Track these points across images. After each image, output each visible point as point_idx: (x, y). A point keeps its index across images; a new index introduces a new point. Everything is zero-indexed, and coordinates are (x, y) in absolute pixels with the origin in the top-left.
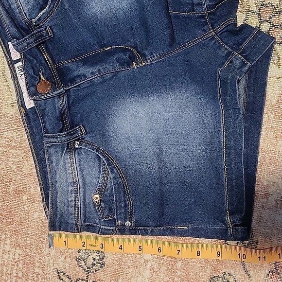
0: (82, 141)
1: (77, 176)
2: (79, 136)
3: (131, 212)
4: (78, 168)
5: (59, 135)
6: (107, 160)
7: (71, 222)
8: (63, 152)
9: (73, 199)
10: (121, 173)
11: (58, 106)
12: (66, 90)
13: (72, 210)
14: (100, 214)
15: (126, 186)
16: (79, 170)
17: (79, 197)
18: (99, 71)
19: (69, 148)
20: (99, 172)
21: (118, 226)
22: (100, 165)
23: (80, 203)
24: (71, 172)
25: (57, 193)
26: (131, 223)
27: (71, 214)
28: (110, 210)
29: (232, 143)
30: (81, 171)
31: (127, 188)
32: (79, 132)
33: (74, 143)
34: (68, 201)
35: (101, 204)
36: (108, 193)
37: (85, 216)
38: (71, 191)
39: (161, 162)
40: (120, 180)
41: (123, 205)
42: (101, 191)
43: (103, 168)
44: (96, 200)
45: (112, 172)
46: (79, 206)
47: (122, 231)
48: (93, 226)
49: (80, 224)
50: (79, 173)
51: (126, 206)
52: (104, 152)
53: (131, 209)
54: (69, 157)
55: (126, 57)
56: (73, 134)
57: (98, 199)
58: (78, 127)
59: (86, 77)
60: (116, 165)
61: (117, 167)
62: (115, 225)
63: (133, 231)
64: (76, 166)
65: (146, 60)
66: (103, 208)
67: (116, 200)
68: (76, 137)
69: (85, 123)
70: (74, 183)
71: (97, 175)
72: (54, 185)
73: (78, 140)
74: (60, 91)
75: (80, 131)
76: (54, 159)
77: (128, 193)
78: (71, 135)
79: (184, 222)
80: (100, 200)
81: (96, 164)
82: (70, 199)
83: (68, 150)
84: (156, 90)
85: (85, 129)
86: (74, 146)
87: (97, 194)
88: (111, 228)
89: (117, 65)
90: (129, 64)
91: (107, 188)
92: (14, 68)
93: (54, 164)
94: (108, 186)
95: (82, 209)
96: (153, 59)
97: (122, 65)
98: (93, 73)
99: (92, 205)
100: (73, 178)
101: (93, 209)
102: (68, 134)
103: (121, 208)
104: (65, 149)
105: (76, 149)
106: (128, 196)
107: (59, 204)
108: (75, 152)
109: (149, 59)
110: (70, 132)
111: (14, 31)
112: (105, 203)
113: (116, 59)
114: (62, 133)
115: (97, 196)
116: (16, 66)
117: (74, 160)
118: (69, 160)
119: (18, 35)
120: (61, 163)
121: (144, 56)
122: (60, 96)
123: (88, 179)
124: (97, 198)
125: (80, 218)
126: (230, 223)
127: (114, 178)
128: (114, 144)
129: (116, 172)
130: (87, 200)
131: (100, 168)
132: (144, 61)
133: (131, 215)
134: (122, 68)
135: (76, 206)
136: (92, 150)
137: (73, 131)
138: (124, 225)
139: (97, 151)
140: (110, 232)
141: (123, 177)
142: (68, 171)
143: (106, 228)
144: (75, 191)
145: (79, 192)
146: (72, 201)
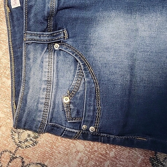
0: (63, 44)
1: (52, 76)
2: (61, 38)
3: (98, 117)
4: (55, 68)
5: (43, 34)
6: (84, 65)
7: (38, 119)
8: (42, 51)
9: (44, 96)
10: (95, 79)
13: (41, 107)
14: (68, 115)
15: (98, 92)
16: (55, 70)
17: (51, 96)
19: (49, 48)
20: (74, 76)
21: (82, 130)
22: (75, 69)
23: (51, 102)
24: (47, 70)
25: (29, 89)
26: (96, 128)
27: (40, 111)
28: (79, 112)
30: (58, 71)
31: (98, 94)
32: (62, 35)
33: (54, 45)
34: (39, 98)
35: (71, 105)
36: (78, 96)
37: (52, 115)
38: (44, 89)
39: (132, 75)
40: (93, 86)
41: (92, 108)
42: (72, 94)
43: (78, 72)
44: (65, 102)
45: (87, 76)
46: (49, 105)
48: (58, 128)
49: (46, 123)
50: (55, 73)
51: (94, 110)
52: (82, 57)
53: (99, 114)
54: (48, 56)
56: (56, 36)
57: (68, 101)
58: (62, 30)
60: (91, 71)
61: (92, 73)
63: (96, 137)
64: (53, 66)
66: (72, 110)
67: (86, 103)
68: (58, 39)
69: (69, 28)
70: (48, 82)
71: (71, 78)
72: (27, 82)
73: (58, 42)
76: (31, 56)
77: (98, 99)
78: (53, 36)
80: (70, 103)
81: (72, 68)
82: (41, 96)
83: (48, 50)
84: (139, 10)
85: (68, 34)
86: (54, 47)
87: (67, 96)
88: (76, 131)
91: (78, 91)
93: (31, 61)
94: (80, 89)
95: (51, 107)
99: (61, 106)
100: (48, 76)
101: (61, 109)
102: (51, 34)
103: (89, 111)
104: (46, 49)
105: (55, 50)
106: (98, 101)
107: (28, 100)
108: (54, 53)
112: (75, 105)
115: (68, 98)
117: (53, 60)
118: (47, 60)
120: (39, 61)
123: (62, 81)
125: (48, 116)
127: (89, 82)
129: (91, 77)
130: (57, 101)
131: (75, 72)
133: (98, 120)
135: (46, 104)
136: (71, 54)
137: (56, 33)
138: (88, 130)
139: (76, 55)
140: (74, 135)
141: (96, 83)
142: (44, 70)
143: (70, 130)
144: (47, 90)
145: (51, 91)
146: (43, 98)
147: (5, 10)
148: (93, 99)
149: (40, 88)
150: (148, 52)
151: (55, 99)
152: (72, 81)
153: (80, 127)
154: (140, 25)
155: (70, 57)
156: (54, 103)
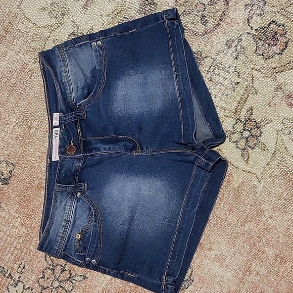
0: (83, 194)
1: (71, 217)
2: (82, 189)
3: (99, 253)
6: (95, 212)
7: (55, 248)
8: (67, 197)
9: (62, 231)
10: (100, 224)
11: (75, 166)
12: (84, 156)
13: (59, 239)
15: (101, 234)
16: (74, 213)
17: (67, 232)
18: (110, 148)
19: (73, 195)
21: (86, 261)
22: (89, 215)
23: (66, 237)
24: (68, 212)
25: (53, 224)
26: (96, 261)
27: (57, 242)
28: (85, 248)
29: (185, 226)
33: (77, 193)
34: (59, 232)
35: (80, 242)
36: (86, 235)
37: (66, 246)
40: (98, 229)
41: (95, 246)
42: (81, 233)
43: (90, 217)
44: (77, 238)
45: (95, 221)
47: (88, 266)
48: (69, 257)
49: (60, 252)
50: (73, 215)
51: (97, 247)
52: (95, 205)
53: (99, 251)
54: (70, 201)
55: (130, 145)
56: (79, 187)
57: (80, 237)
58: (83, 183)
61: (100, 219)
63: (96, 268)
64: (73, 210)
65: (142, 151)
68: (80, 189)
69: (89, 182)
70: (67, 221)
72: (53, 218)
73: (80, 192)
74: (80, 155)
75: (84, 186)
76: (59, 199)
79: (133, 272)
80: (80, 239)
81: (87, 213)
83: (71, 197)
84: (143, 174)
85: (88, 187)
86: (76, 195)
88: (81, 262)
89: (122, 148)
90: (131, 151)
91: (87, 232)
92: (52, 131)
93: (58, 203)
94: (88, 230)
95: (66, 241)
96: (147, 153)
97: (126, 150)
98: (105, 149)
99: (74, 241)
100: (68, 217)
101: (73, 243)
103: (93, 248)
104: (70, 195)
105: (77, 197)
106: (101, 241)
107: (51, 232)
108: (75, 200)
109: (145, 151)
111: (64, 108)
112: (83, 242)
113: (124, 145)
115: (79, 235)
116: (54, 130)
117: (73, 205)
118: (69, 204)
119: (65, 111)
120: (63, 204)
121: (142, 148)
122: (79, 159)
123: (78, 222)
125: (62, 246)
126: (164, 280)
127: (95, 226)
128: (104, 202)
129: (97, 222)
130: (72, 236)
134: (126, 152)
135: (63, 238)
136: (87, 202)
138: (90, 262)
139: (90, 204)
140: (79, 264)
142: (66, 211)
143: (77, 260)
144: (66, 227)
145: (68, 228)
146: (61, 233)
147: (47, 161)
148: (97, 239)
149: (61, 225)
151: (70, 235)
153: (85, 259)
154: (142, 185)
155: (86, 205)
156: (69, 238)
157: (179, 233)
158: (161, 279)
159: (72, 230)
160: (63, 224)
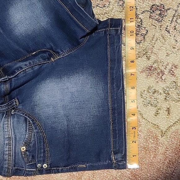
1: (11, 133)
2: (14, 106)
3: (48, 156)
4: (12, 128)
5: (1, 106)
6: (33, 120)
7: (5, 166)
8: (3, 117)
9: (7, 149)
10: (42, 129)
12: (9, 79)
13: (6, 157)
14: (26, 159)
15: (45, 138)
16: (12, 129)
17: (12, 148)
18: (30, 63)
19: (7, 114)
20: (26, 131)
21: (38, 168)
22: (26, 126)
23: (12, 153)
24: (7, 130)
26: (47, 165)
27: (6, 160)
28: (33, 157)
30: (14, 130)
31: (45, 139)
33: (11, 111)
34: (4, 151)
35: (27, 153)
36: (31, 145)
37: (15, 162)
38: (7, 144)
40: (41, 134)
41: (42, 151)
42: (27, 144)
43: (28, 128)
44: (23, 150)
45: (36, 128)
46: (11, 154)
47: (41, 172)
48: (20, 170)
49: (11, 168)
50: (12, 131)
51: (44, 152)
52: (30, 115)
53: (48, 154)
54: (6, 120)
55: (46, 55)
56: (11, 105)
58: (13, 100)
59: (21, 68)
60: (38, 124)
61: (39, 125)
62: (36, 167)
63: (48, 171)
64: (10, 126)
65: (59, 55)
66: (28, 156)
67: (38, 148)
69: (18, 97)
70: (9, 138)
71: (24, 133)
73: (14, 109)
75: (16, 102)
77: (46, 143)
78: (9, 106)
80: (26, 150)
81: (24, 125)
83: (6, 116)
85: (19, 101)
86: (11, 113)
87: (24, 146)
88: (33, 170)
89: (41, 59)
90: (49, 59)
91: (31, 142)
94: (32, 140)
95: (13, 156)
96: (64, 54)
97: (44, 59)
98: (26, 65)
99: (20, 154)
100: (8, 134)
101: (20, 156)
102: (7, 105)
105: (12, 115)
106: (46, 145)
109: (61, 54)
110: (9, 104)
112: (30, 152)
113: (40, 57)
114: (3, 105)
115: (24, 147)
117: (10, 122)
118: (6, 122)
121: (58, 53)
123: (18, 136)
124: (24, 149)
125: (11, 163)
127: (37, 132)
128: (37, 110)
130: (17, 151)
131: (26, 128)
132: (58, 56)
133: (48, 158)
134: (45, 61)
135: (9, 155)
136: (22, 115)
137: (10, 103)
138: (42, 167)
139: (26, 115)
140: (33, 173)
141: (43, 132)
142: (5, 130)
143: (29, 170)
144: (9, 144)
145: (12, 145)
146: (6, 151)
149: (4, 144)
150: (78, 102)
151: (15, 150)
152: (26, 135)
155: (22, 117)
156: (15, 153)
157: (114, 113)
158: (110, 159)
159: (15, 145)
160: (6, 142)
